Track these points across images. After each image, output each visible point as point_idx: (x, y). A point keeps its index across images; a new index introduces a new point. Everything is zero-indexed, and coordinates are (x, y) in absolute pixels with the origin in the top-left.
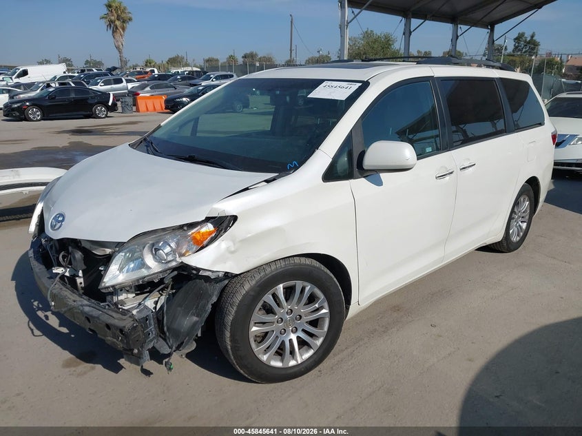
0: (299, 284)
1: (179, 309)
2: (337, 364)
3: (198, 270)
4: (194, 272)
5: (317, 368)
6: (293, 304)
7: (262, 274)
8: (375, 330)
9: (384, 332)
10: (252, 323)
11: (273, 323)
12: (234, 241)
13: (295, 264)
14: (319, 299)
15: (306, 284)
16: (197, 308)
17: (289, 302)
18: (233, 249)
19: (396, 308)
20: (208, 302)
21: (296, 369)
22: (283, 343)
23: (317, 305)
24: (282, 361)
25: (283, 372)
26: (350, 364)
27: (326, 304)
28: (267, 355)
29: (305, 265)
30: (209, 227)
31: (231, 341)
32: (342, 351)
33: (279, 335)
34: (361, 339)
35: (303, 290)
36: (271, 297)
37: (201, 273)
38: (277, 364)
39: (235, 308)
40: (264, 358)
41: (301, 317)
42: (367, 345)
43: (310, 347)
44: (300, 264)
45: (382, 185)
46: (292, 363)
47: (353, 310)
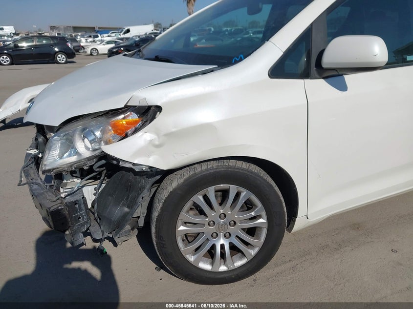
0: (233, 189)
1: (110, 198)
2: (275, 276)
3: (118, 160)
4: (115, 162)
5: (252, 277)
6: (226, 209)
7: (191, 173)
8: (327, 246)
9: (336, 249)
10: (179, 222)
11: (204, 224)
12: (157, 134)
13: (229, 167)
14: (256, 207)
15: (241, 189)
16: (127, 199)
17: (223, 206)
18: (157, 143)
19: (356, 227)
20: (139, 195)
21: (226, 275)
22: (213, 247)
23: (253, 214)
24: (212, 264)
25: (212, 276)
26: (289, 278)
27: (264, 214)
28: (196, 256)
29: (241, 169)
30: (133, 117)
31: (156, 237)
32: (286, 262)
33: (210, 237)
34: (309, 254)
35: (238, 195)
36: (201, 198)
37: (121, 164)
38: (205, 266)
39: (161, 204)
40: (191, 259)
41: (235, 223)
42: (313, 261)
43: (243, 255)
44: (235, 168)
45: (346, 90)
46: (223, 268)
47: (300, 223)
